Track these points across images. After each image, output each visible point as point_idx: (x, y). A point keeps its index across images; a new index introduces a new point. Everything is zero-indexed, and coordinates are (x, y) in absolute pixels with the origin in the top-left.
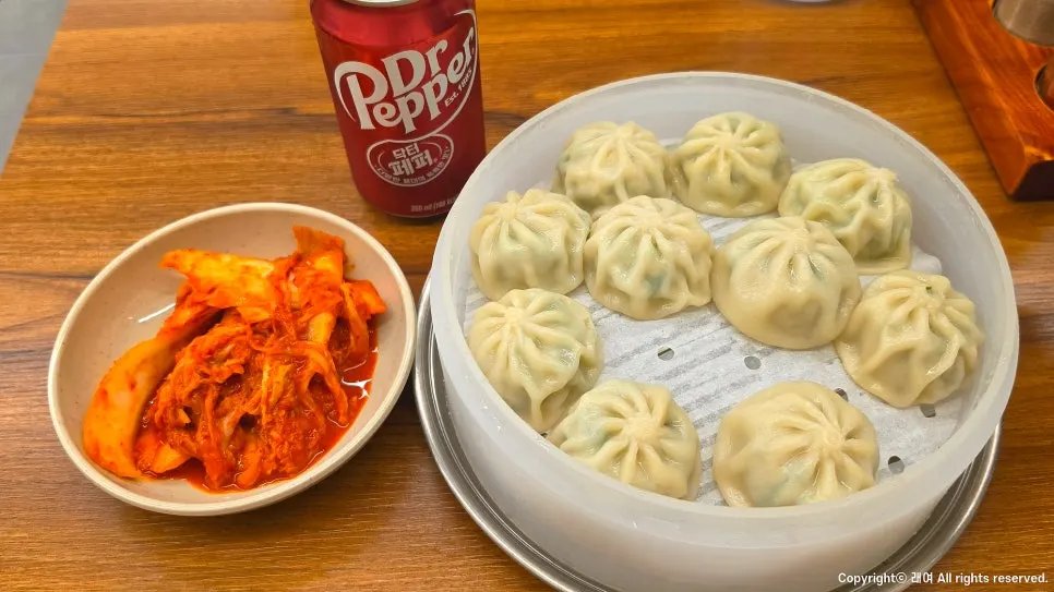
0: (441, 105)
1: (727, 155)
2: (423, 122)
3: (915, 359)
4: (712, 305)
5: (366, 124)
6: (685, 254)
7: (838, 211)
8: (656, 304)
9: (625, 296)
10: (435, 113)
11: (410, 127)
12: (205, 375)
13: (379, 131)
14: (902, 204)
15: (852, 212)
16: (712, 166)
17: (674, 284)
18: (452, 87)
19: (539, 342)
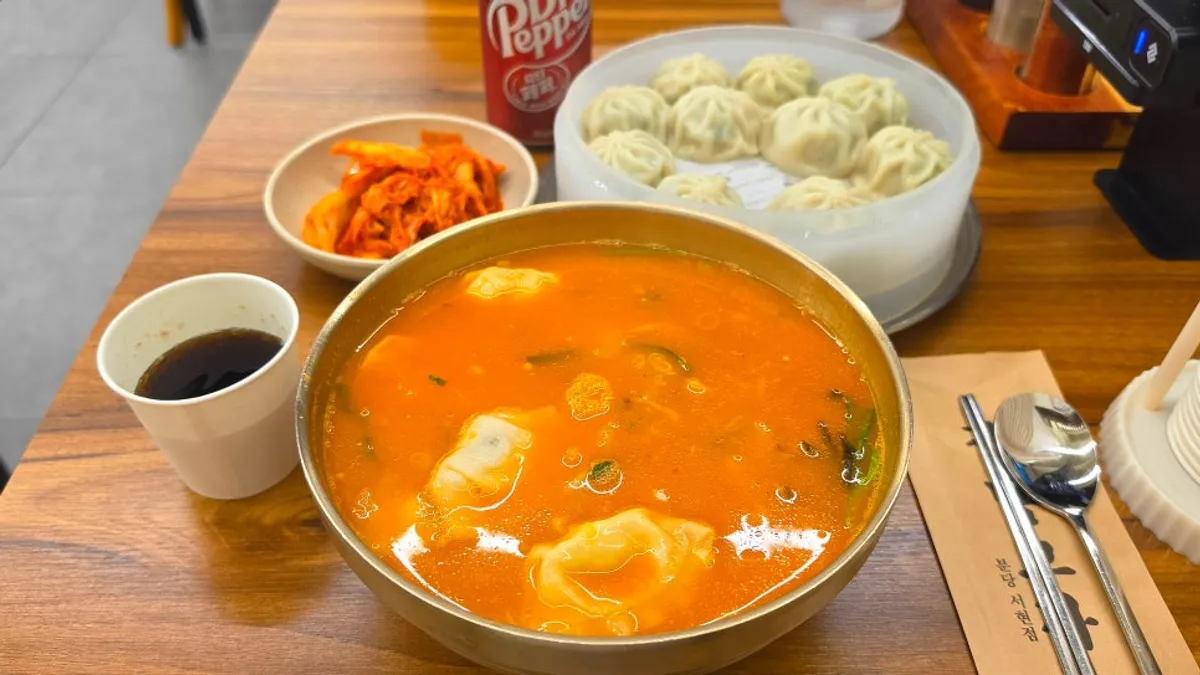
0: (564, 36)
1: (773, 73)
2: (550, 51)
3: (905, 170)
4: (760, 155)
5: (508, 52)
6: (740, 112)
7: (854, 100)
8: (719, 146)
9: (696, 143)
10: (559, 43)
11: (540, 53)
12: (390, 199)
13: (519, 57)
14: (900, 99)
15: (862, 101)
16: (762, 80)
17: (732, 135)
18: (573, 25)
19: (635, 152)
